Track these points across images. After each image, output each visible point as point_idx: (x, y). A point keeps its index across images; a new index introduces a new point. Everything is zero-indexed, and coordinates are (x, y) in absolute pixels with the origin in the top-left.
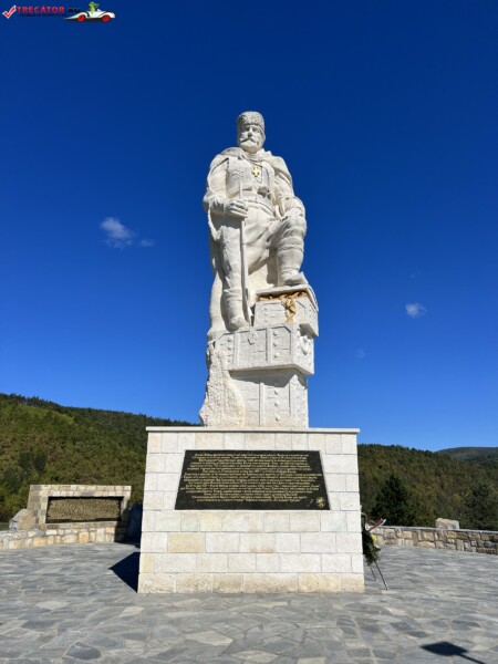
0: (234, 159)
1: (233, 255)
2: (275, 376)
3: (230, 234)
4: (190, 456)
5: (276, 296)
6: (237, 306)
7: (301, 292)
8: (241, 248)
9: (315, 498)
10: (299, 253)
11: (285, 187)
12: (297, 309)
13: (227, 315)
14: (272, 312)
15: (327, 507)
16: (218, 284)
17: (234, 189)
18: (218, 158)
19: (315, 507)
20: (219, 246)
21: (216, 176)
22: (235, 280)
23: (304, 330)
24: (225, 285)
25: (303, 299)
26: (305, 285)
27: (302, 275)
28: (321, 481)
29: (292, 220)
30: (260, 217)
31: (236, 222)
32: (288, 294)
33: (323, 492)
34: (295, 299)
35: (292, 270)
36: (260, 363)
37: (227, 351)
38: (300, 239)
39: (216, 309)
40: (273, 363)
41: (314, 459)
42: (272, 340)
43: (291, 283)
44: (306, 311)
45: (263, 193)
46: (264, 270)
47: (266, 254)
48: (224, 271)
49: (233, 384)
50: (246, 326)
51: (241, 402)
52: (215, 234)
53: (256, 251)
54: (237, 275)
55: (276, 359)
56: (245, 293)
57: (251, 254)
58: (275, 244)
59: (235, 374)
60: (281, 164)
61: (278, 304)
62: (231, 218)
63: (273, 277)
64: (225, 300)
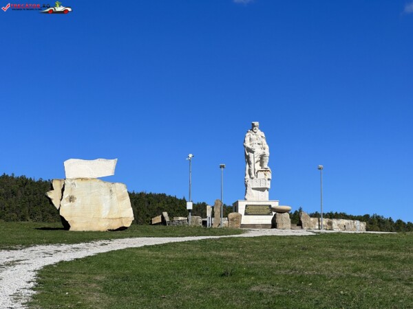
0: (252, 135)
1: (252, 160)
2: (262, 190)
3: (251, 155)
4: (246, 206)
6: (252, 172)
8: (254, 158)
9: (270, 213)
12: (267, 175)
13: (250, 174)
14: (261, 175)
15: (272, 215)
16: (248, 166)
17: (252, 143)
18: (247, 134)
20: (248, 157)
21: (247, 139)
22: (252, 166)
23: (269, 179)
24: (250, 167)
25: (269, 173)
26: (269, 169)
27: (268, 167)
28: (271, 210)
29: (266, 153)
30: (258, 151)
31: (253, 152)
34: (267, 173)
35: (266, 166)
36: (260, 187)
37: (251, 184)
38: (268, 158)
39: (247, 172)
41: (270, 206)
42: (262, 182)
43: (266, 168)
44: (269, 175)
45: (259, 144)
46: (259, 163)
47: (260, 159)
48: (249, 163)
49: (253, 191)
50: (255, 178)
51: (254, 195)
52: (247, 154)
53: (258, 159)
54: (253, 165)
55: (263, 186)
56: (255, 169)
57: (256, 159)
58: (262, 157)
59: (253, 189)
61: (263, 173)
62: (251, 151)
63: (261, 165)
64: (249, 170)
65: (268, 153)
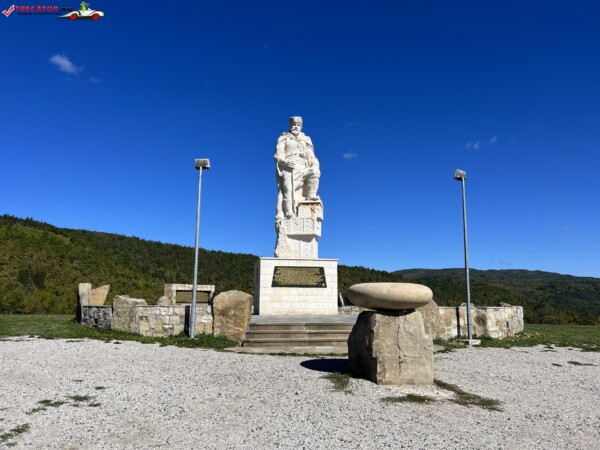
0: (288, 139)
1: (288, 183)
2: (307, 238)
3: (287, 175)
4: (276, 268)
5: (307, 204)
6: (289, 206)
7: (318, 204)
8: (292, 181)
9: (322, 284)
10: (317, 186)
11: (310, 152)
12: (316, 211)
13: (285, 210)
14: (305, 211)
15: (325, 287)
16: (280, 196)
17: (289, 154)
18: (281, 138)
19: (321, 287)
20: (281, 180)
21: (280, 146)
22: (289, 195)
23: (319, 219)
24: (284, 197)
25: (319, 207)
26: (319, 201)
27: (318, 197)
28: (324, 278)
29: (314, 172)
30: (300, 168)
31: (290, 170)
32: (312, 204)
33: (324, 281)
34: (315, 207)
35: (313, 194)
36: (301, 233)
37: (287, 227)
38: (317, 180)
39: (280, 207)
40: (306, 233)
41: (322, 270)
42: (306, 223)
43: (314, 199)
44: (319, 212)
45: (301, 156)
46: (301, 190)
47: (302, 184)
48: (284, 190)
49: (289, 240)
50: (294, 216)
51: (292, 248)
52: (280, 173)
53: (299, 182)
54: (290, 193)
55: (307, 231)
56: (293, 202)
57: (296, 184)
58: (307, 180)
59: (289, 236)
60: (308, 140)
61: (308, 208)
62: (288, 168)
63: (305, 194)
64: (284, 203)
65: (319, 172)
